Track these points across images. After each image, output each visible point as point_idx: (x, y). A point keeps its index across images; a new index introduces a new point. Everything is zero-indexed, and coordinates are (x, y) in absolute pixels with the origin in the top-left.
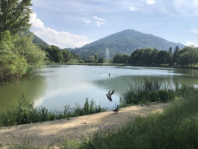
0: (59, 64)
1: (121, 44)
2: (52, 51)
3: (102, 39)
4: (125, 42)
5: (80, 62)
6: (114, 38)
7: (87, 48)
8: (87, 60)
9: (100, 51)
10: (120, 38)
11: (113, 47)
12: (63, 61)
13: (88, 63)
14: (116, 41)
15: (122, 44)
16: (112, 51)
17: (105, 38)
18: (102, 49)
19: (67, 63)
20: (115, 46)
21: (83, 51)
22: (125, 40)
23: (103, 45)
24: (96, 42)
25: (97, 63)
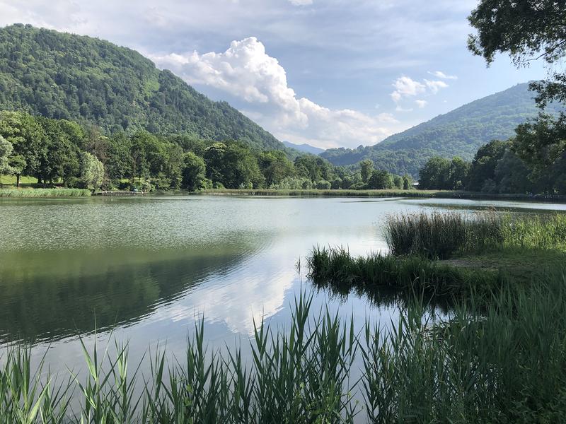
0: (231, 192)
1: (498, 130)
2: (222, 154)
3: (440, 117)
4: (512, 123)
5: (320, 186)
6: (479, 112)
7: (391, 147)
8: (340, 180)
9: (426, 152)
10: (500, 112)
11: (472, 138)
12: (260, 185)
13: (340, 190)
14: (484, 121)
15: (503, 129)
16: (467, 151)
17: (450, 114)
18: (434, 147)
19: (257, 190)
20: (478, 137)
21: (376, 153)
22: (516, 116)
23: (440, 134)
24: (423, 126)
25: (365, 188)
